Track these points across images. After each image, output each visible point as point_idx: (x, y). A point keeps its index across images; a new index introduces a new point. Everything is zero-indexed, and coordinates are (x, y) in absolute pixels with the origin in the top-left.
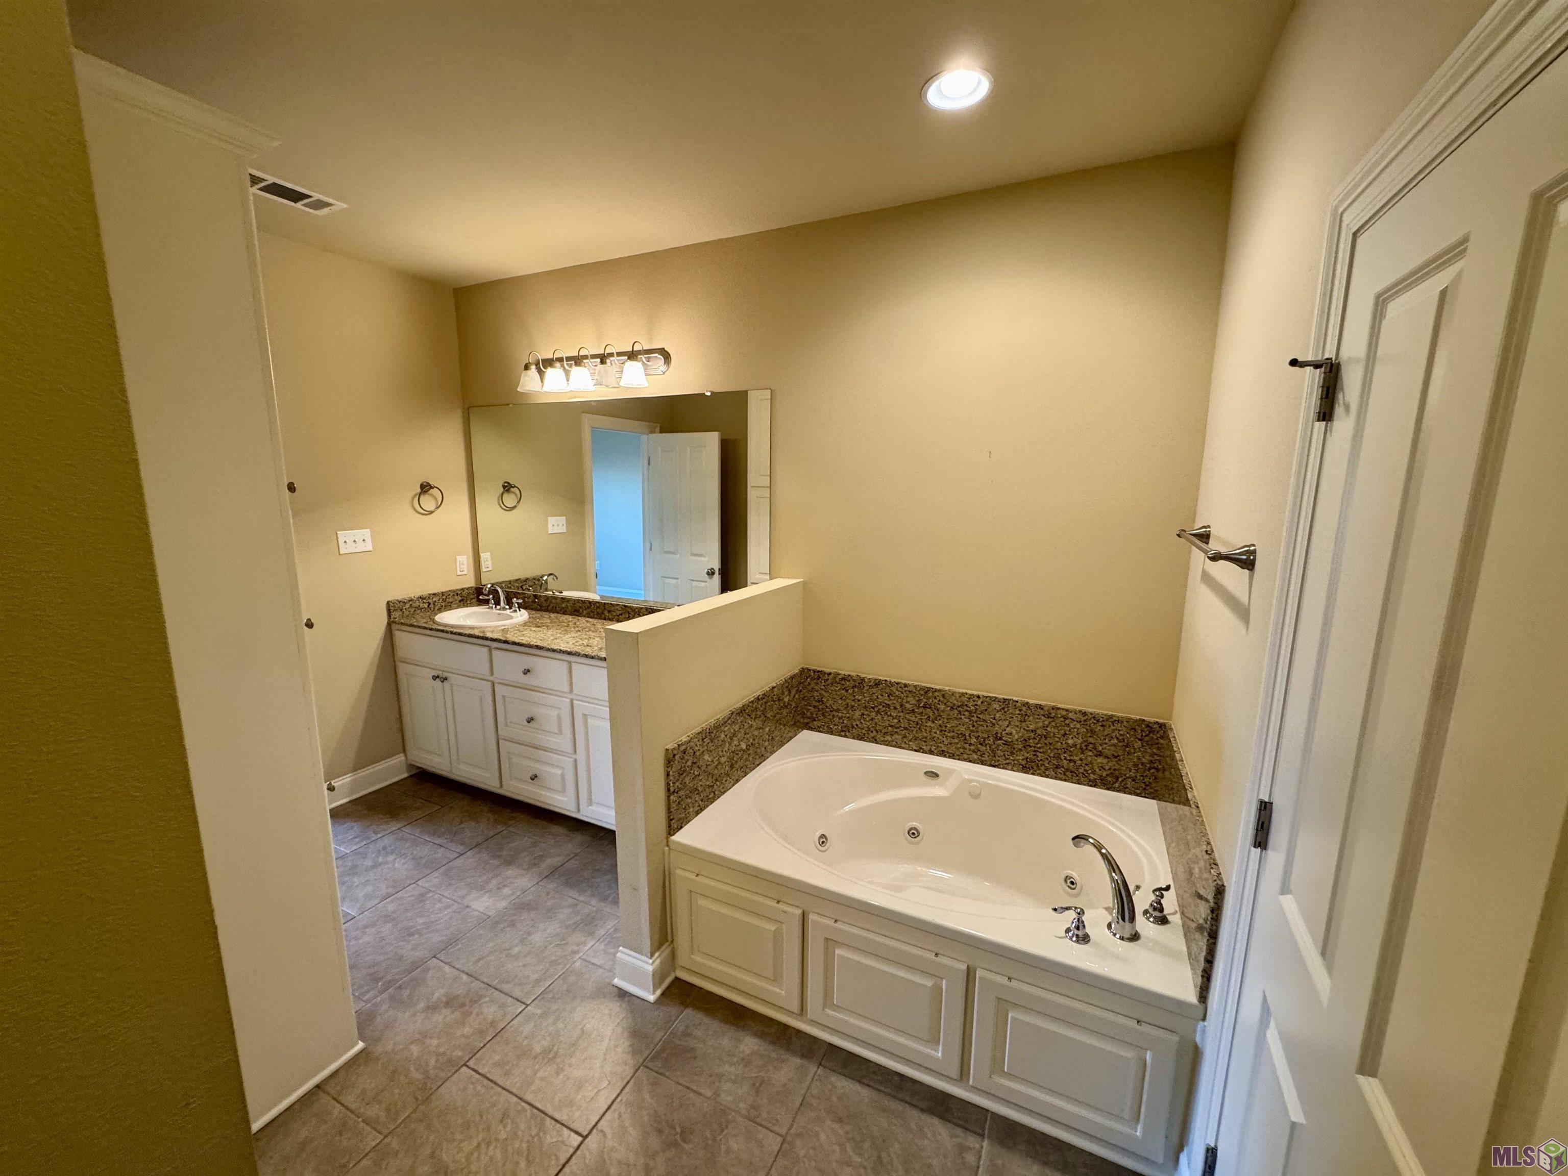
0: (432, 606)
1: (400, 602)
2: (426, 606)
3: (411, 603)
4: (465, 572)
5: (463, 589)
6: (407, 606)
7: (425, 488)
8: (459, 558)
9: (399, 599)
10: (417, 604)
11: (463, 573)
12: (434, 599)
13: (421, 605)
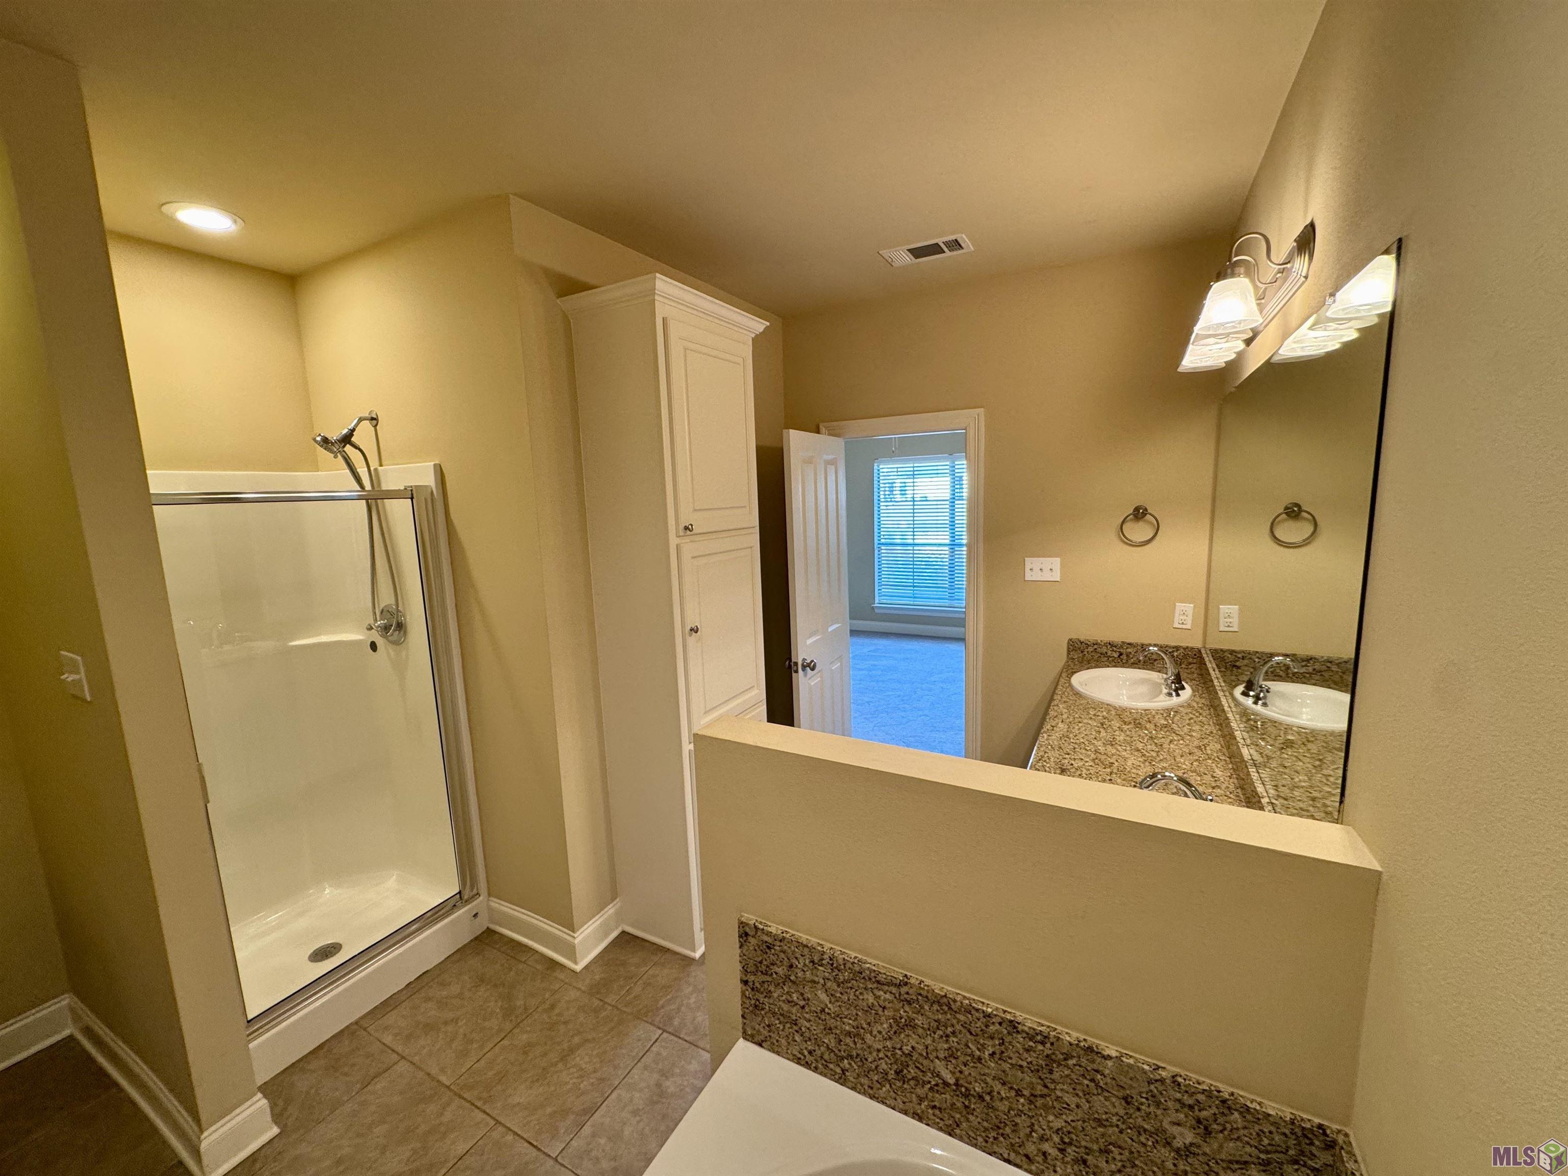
0: (1124, 657)
1: (1081, 643)
2: (1116, 655)
3: (1096, 647)
4: (1189, 627)
5: (1177, 648)
6: (1091, 649)
7: (1139, 514)
8: (1180, 606)
9: (1082, 638)
10: (1104, 650)
11: (1184, 627)
12: (1129, 650)
13: (1109, 653)
